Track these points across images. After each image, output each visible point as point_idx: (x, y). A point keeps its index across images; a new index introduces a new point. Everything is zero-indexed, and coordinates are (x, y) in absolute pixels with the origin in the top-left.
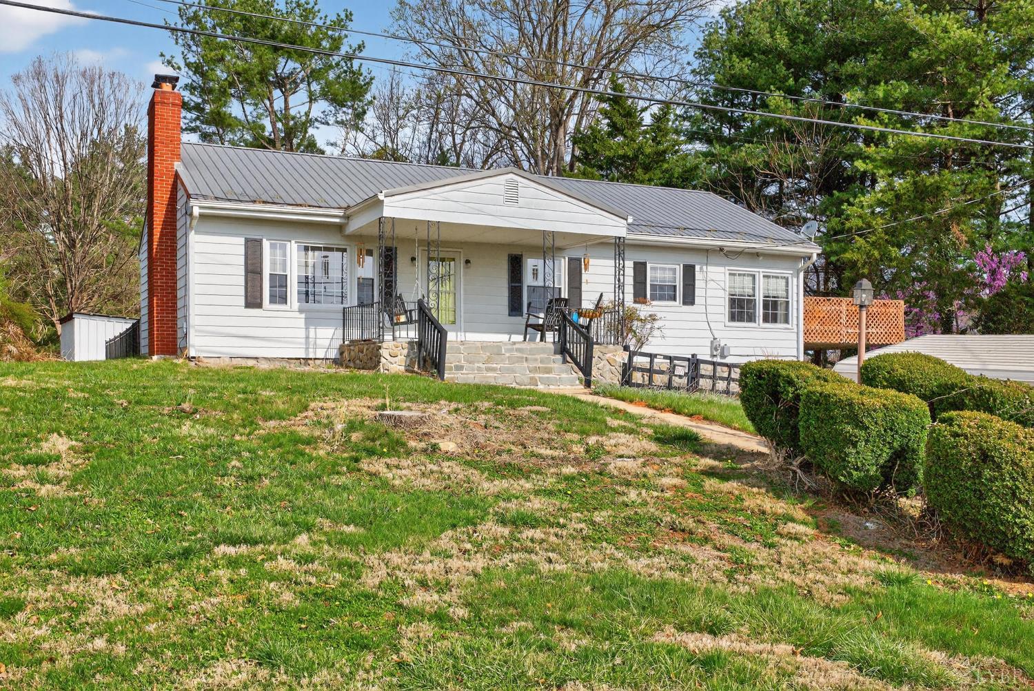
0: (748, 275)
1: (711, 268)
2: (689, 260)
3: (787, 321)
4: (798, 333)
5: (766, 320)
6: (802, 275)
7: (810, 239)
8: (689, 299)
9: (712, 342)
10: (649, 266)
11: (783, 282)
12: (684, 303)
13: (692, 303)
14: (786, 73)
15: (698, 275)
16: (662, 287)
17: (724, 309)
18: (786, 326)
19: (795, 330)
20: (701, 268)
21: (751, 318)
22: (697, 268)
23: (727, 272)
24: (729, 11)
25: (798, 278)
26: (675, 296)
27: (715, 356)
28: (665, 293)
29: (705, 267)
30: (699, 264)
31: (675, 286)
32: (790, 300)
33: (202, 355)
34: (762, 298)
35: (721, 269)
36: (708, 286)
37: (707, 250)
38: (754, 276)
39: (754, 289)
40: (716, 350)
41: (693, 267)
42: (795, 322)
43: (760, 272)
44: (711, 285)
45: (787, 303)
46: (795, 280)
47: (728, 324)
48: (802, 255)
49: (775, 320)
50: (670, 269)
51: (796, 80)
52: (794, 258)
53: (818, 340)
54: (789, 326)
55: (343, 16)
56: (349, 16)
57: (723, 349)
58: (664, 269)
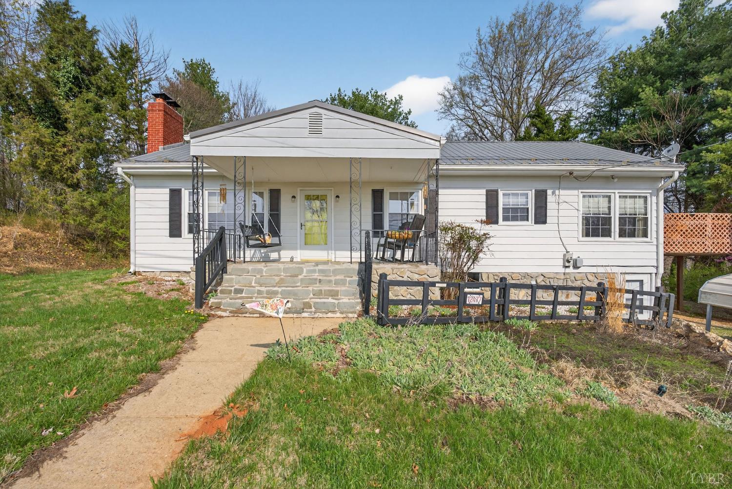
0: (604, 197)
1: (562, 192)
2: (541, 186)
3: (645, 235)
4: (657, 246)
5: (622, 234)
6: (661, 194)
7: (671, 161)
8: (541, 218)
9: (564, 255)
10: (501, 193)
11: (642, 200)
12: (536, 223)
13: (545, 222)
14: (654, 79)
15: (550, 198)
16: (515, 210)
17: (578, 227)
18: (645, 239)
19: (655, 243)
20: (553, 193)
21: (607, 233)
22: (549, 192)
23: (581, 195)
24: (615, 58)
25: (657, 196)
26: (528, 216)
27: (568, 267)
28: (517, 214)
29: (557, 192)
30: (551, 188)
31: (528, 209)
32: (649, 216)
33: (141, 270)
34: (617, 216)
35: (575, 192)
36: (560, 208)
37: (560, 177)
38: (609, 197)
39: (609, 208)
40: (569, 262)
41: (545, 192)
42: (654, 235)
43: (616, 194)
44: (563, 206)
45: (646, 220)
46: (654, 198)
47: (581, 239)
48: (663, 175)
49: (632, 234)
50: (522, 195)
51: (662, 83)
52: (654, 178)
53: (680, 250)
54: (648, 240)
55: (398, 98)
56: (401, 98)
57: (575, 261)
58: (517, 195)
